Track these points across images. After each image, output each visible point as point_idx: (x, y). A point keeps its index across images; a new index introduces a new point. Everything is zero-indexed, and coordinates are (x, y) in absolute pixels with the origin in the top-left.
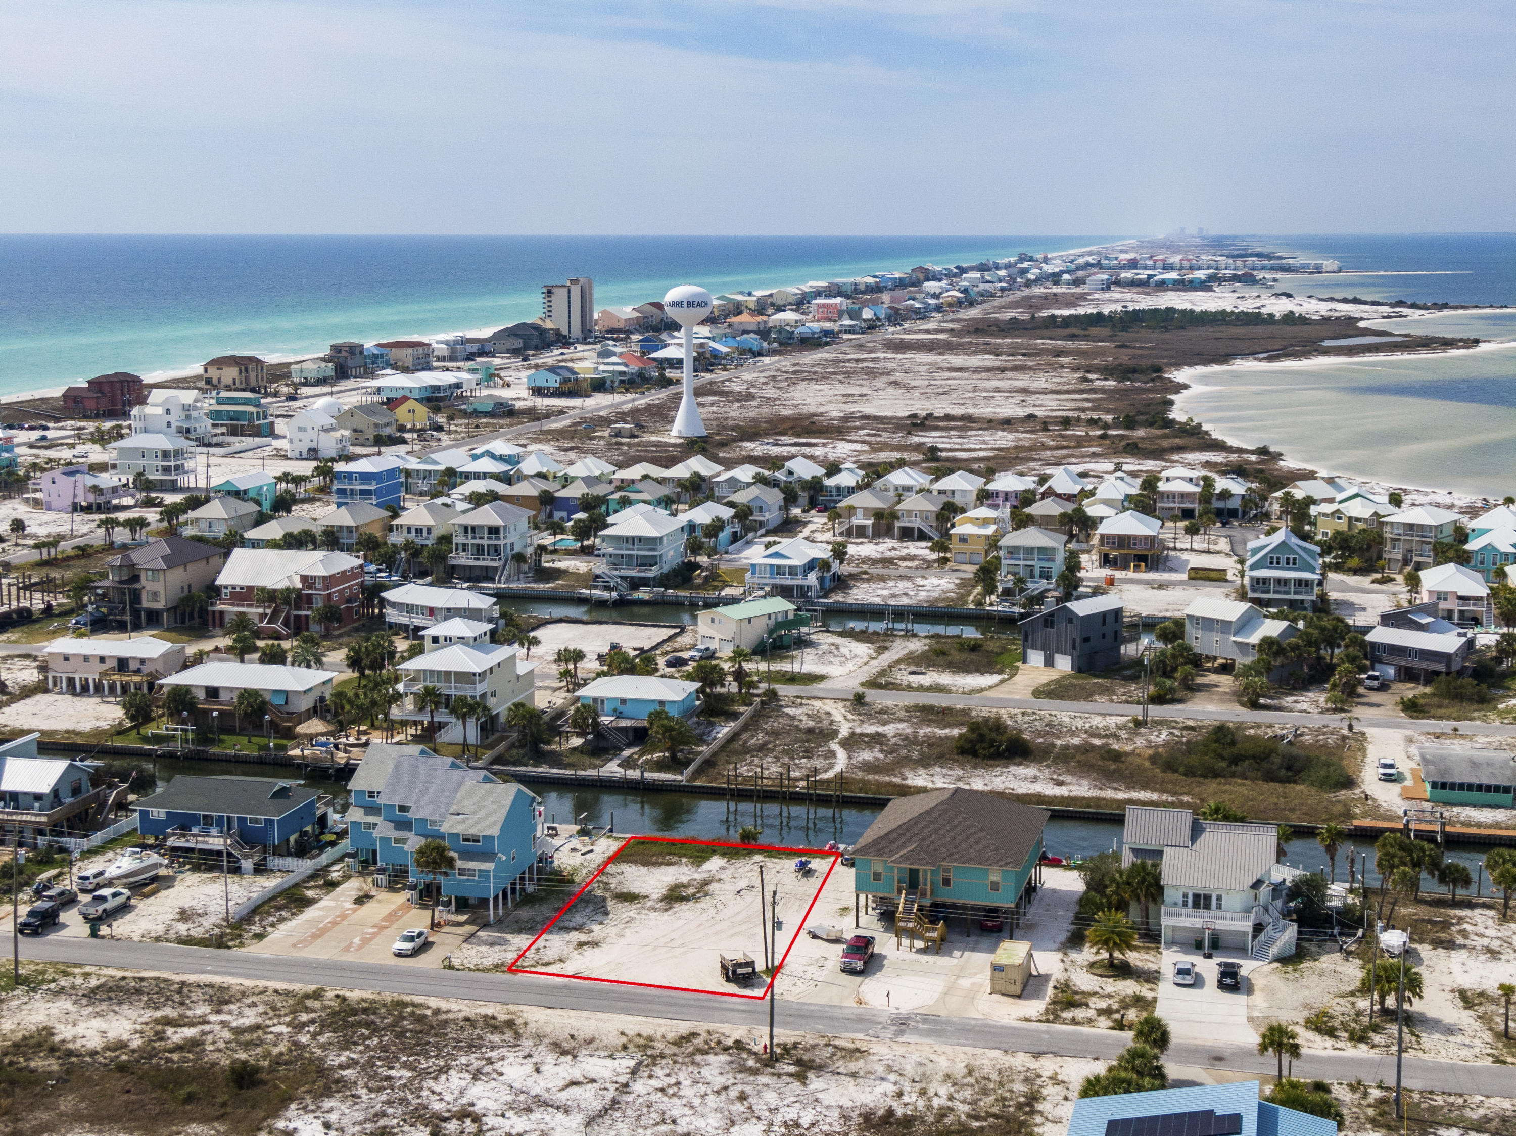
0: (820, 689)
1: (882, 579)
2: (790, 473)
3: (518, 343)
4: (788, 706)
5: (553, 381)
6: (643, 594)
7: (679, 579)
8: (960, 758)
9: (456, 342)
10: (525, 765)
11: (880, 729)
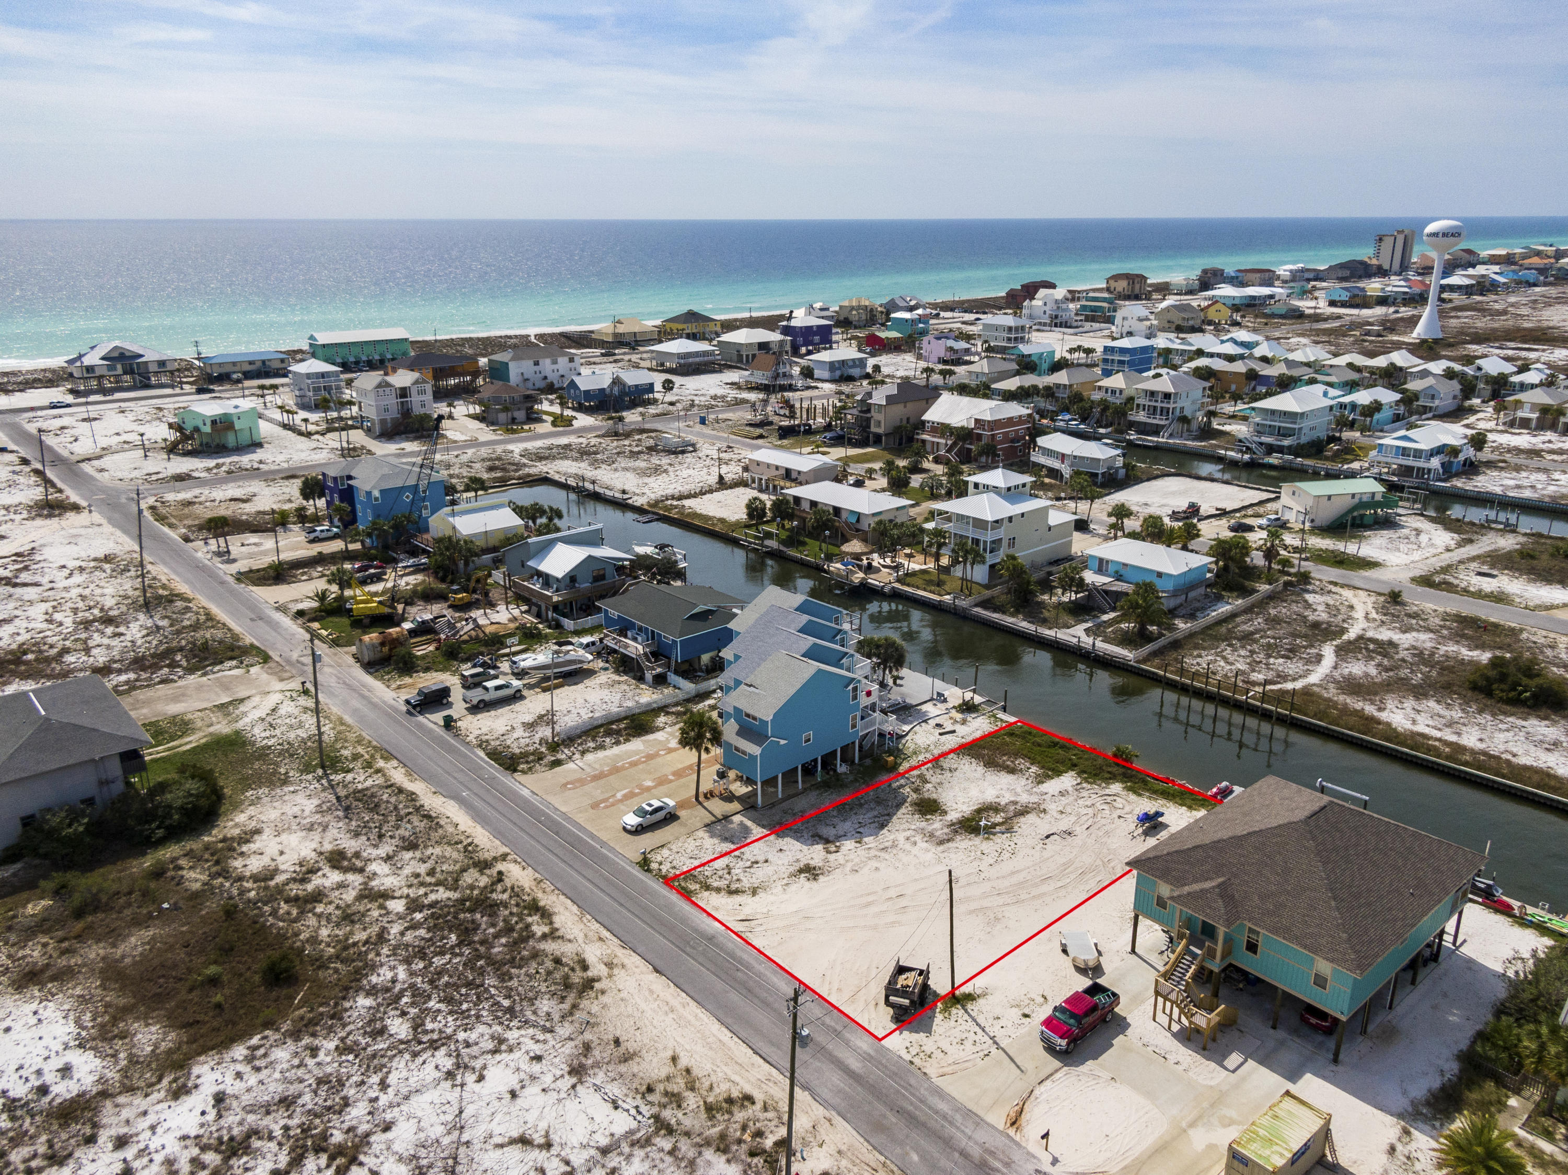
0: (1365, 578)
1: (1518, 469)
2: (1479, 369)
3: (1347, 273)
4: (1314, 592)
5: (1345, 296)
6: (1274, 460)
7: (1313, 450)
8: (1470, 694)
9: (1298, 271)
10: (1004, 613)
11: (1396, 637)
